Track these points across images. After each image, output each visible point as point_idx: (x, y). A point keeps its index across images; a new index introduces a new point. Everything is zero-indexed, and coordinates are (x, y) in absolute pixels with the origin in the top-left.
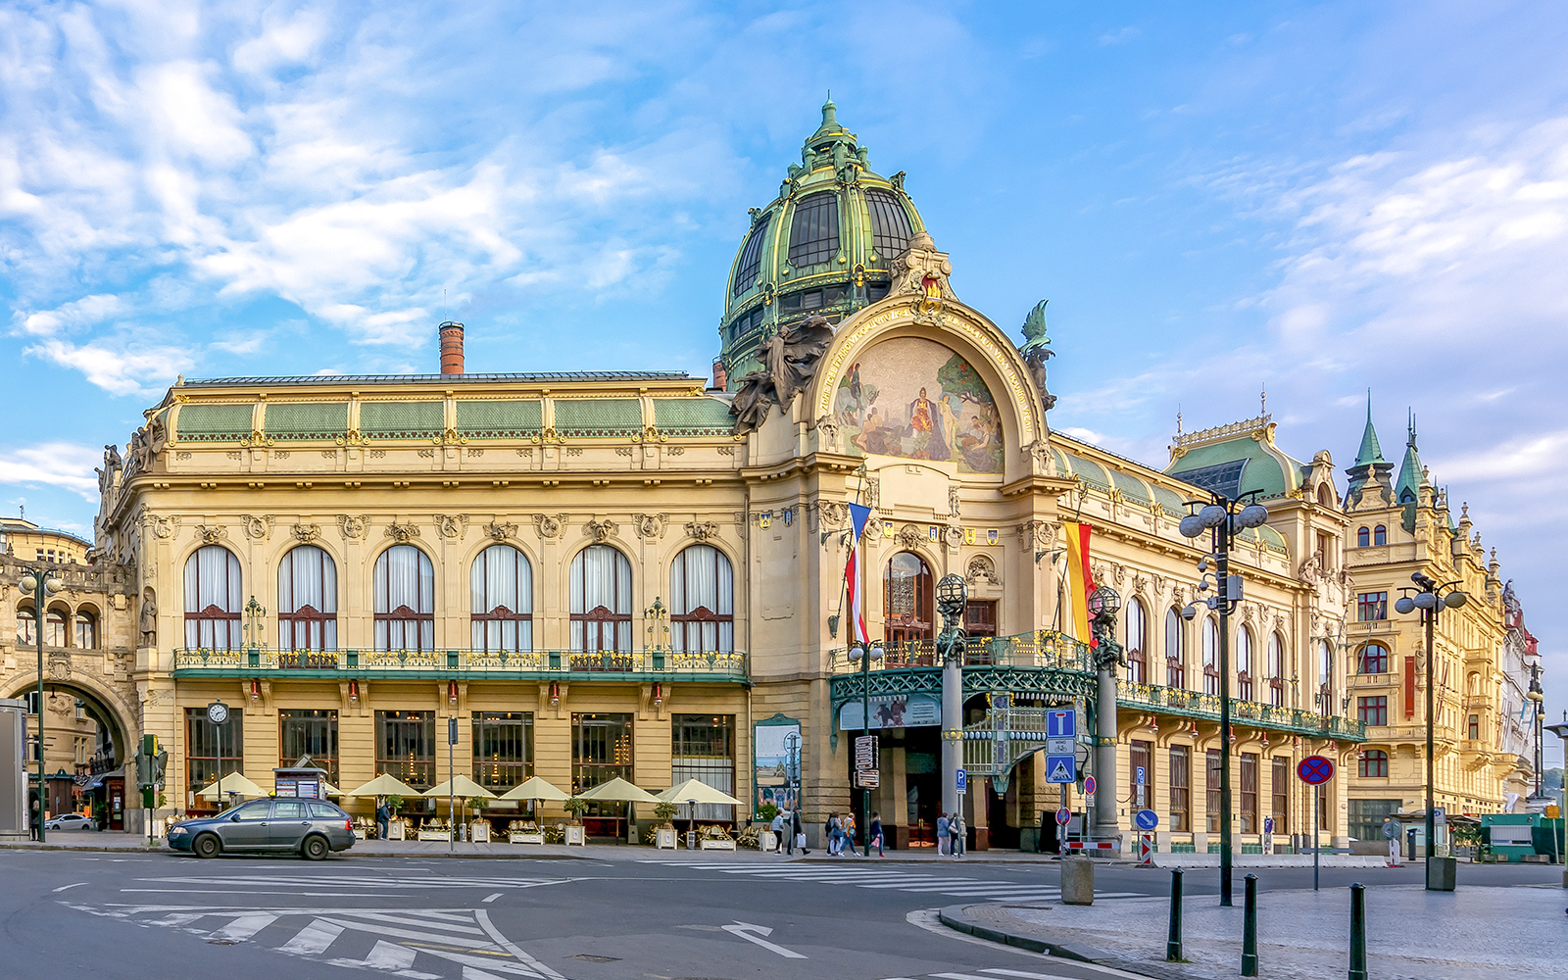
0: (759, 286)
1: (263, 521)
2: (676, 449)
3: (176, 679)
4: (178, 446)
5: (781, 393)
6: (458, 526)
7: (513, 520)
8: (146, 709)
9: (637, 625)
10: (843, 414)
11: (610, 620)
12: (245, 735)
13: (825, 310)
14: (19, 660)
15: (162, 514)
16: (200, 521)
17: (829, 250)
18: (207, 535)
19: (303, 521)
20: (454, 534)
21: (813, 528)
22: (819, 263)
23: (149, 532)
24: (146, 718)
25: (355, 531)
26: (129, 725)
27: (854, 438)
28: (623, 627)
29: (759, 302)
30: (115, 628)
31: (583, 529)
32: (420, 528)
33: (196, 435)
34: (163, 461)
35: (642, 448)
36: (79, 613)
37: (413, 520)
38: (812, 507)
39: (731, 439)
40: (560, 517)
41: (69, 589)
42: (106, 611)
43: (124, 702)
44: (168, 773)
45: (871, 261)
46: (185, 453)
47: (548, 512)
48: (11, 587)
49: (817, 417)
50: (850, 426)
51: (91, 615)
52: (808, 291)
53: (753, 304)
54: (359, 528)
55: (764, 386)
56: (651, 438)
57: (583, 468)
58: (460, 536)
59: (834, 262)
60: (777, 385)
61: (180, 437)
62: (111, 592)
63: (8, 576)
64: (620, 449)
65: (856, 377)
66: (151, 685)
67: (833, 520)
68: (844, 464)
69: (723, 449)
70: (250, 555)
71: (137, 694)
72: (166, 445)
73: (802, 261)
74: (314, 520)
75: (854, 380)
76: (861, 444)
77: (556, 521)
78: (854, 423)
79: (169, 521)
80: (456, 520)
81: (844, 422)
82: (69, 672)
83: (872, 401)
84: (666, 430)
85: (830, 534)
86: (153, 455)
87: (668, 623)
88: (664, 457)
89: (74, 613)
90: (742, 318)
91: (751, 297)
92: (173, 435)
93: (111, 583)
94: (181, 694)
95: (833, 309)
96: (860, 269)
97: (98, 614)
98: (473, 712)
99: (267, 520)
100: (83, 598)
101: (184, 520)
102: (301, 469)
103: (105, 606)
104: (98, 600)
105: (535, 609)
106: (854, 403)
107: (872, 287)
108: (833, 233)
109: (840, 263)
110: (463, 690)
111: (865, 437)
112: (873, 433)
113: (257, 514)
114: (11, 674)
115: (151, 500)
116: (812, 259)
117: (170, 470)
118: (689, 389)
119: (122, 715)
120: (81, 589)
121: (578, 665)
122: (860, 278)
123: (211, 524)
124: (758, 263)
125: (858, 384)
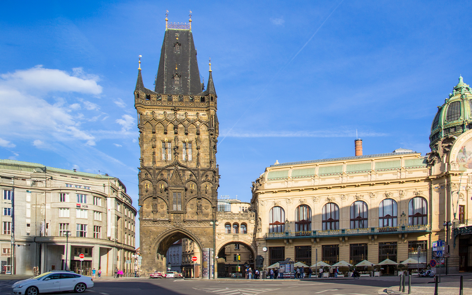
0: (438, 127)
1: (291, 199)
2: (410, 172)
3: (266, 240)
4: (267, 182)
5: (441, 156)
6: (346, 197)
7: (362, 194)
8: (258, 248)
9: (399, 219)
10: (460, 159)
11: (391, 218)
12: (285, 253)
13: (457, 132)
14: (225, 237)
15: (263, 199)
16: (274, 200)
17: (457, 116)
18: (275, 204)
19: (302, 199)
20: (345, 199)
21: (449, 190)
22: (454, 120)
23: (260, 204)
24: (258, 250)
25: (317, 200)
26: (255, 252)
27: (464, 165)
28: (395, 220)
29: (438, 131)
30: (251, 228)
31: (383, 195)
32: (335, 198)
33: (273, 179)
34: (263, 186)
35: (400, 173)
36: (241, 225)
37: (333, 196)
38: (449, 185)
39: (427, 168)
40: (376, 193)
41: (239, 219)
42: (248, 224)
43: (253, 246)
44: (264, 263)
45: (470, 119)
46: (270, 184)
47: (372, 192)
48: (223, 220)
49: (450, 161)
50: (462, 162)
51: (245, 225)
52: (452, 128)
53: (437, 132)
54: (318, 199)
55: (436, 154)
56: (403, 170)
57: (383, 179)
58: (347, 199)
59: (459, 120)
60: (439, 154)
61: (268, 180)
62: (250, 219)
63: (222, 217)
64: (394, 174)
65: (464, 149)
66: (260, 242)
67: (455, 188)
68: (458, 173)
69: (424, 171)
70: (287, 208)
71: (256, 244)
72: (264, 182)
73: (450, 120)
74: (305, 198)
75: (464, 150)
76: (466, 167)
77: (375, 194)
78: (464, 161)
79: (265, 201)
80: (346, 195)
81: (460, 161)
82: (238, 239)
83: (470, 155)
84: (407, 167)
85: (453, 192)
86: (261, 185)
87: (407, 218)
88: (407, 175)
89: (240, 225)
90: (434, 135)
91: (436, 130)
92: (266, 180)
93: (250, 217)
94: (268, 244)
95: (459, 132)
96: (466, 121)
97: (247, 225)
98: (350, 244)
99: (292, 199)
100: (242, 221)
101: (269, 200)
102: (301, 185)
103: (248, 223)
104: (246, 221)
105: (369, 217)
106: (464, 156)
107: (470, 125)
108: (459, 112)
109: (461, 120)
110: (346, 239)
111: (468, 165)
112: (470, 163)
113: (289, 198)
114: (223, 241)
115: (260, 196)
116: (453, 119)
117: (265, 188)
118: (416, 156)
119: (253, 249)
120: (242, 219)
121: (381, 230)
122: (466, 123)
123: (276, 201)
124: (438, 121)
125: (465, 151)
